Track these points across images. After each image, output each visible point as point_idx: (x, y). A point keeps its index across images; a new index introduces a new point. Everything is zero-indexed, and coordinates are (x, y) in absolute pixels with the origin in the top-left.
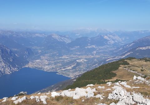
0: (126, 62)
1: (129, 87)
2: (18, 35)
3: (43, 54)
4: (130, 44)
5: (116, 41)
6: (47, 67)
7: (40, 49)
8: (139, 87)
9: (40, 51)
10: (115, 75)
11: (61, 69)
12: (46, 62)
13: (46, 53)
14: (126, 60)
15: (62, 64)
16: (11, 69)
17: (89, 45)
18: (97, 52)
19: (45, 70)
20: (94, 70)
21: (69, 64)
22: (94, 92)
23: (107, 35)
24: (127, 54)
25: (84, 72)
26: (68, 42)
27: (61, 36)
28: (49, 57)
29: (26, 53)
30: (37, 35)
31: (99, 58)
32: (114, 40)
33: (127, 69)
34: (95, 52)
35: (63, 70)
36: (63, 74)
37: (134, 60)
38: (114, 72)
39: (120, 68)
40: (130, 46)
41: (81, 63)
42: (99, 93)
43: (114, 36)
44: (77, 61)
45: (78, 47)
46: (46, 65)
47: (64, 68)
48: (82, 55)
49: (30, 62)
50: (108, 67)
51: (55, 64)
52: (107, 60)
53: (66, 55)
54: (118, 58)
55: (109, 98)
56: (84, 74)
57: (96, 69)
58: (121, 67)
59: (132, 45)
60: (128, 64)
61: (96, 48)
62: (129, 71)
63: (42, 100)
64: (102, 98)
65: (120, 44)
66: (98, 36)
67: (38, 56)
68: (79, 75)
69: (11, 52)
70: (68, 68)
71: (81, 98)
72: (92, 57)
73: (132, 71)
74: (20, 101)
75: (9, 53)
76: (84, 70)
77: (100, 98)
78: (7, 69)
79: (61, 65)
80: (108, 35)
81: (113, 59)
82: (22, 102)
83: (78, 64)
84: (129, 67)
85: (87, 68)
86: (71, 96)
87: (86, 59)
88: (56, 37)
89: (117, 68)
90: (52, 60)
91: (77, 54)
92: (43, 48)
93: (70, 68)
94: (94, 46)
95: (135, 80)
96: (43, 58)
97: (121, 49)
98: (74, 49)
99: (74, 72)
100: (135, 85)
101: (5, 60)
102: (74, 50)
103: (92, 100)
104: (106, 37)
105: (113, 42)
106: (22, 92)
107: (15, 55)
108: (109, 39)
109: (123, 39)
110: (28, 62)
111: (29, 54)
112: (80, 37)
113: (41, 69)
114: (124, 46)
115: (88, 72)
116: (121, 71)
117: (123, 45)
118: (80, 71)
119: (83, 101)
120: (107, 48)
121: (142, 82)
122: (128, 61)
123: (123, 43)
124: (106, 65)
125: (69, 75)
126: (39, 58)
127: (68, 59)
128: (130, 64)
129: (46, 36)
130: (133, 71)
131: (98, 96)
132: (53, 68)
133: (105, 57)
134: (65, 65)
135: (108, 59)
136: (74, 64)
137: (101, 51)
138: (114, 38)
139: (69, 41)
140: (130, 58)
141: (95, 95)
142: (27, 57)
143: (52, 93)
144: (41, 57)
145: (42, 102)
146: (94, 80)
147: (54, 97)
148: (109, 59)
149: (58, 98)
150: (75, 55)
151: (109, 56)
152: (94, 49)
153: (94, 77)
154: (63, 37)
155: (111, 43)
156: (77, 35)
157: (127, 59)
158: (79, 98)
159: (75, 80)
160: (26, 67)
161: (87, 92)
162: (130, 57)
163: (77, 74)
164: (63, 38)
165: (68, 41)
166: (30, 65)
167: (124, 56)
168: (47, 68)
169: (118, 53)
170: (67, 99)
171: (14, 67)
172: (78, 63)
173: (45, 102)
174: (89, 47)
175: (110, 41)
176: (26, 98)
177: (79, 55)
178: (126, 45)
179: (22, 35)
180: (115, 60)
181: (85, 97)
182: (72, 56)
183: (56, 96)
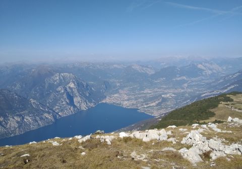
0: (229, 97)
1: (219, 130)
2: (94, 67)
3: (122, 87)
4: (234, 74)
5: (215, 71)
6: (126, 102)
7: (118, 82)
8: (231, 132)
9: (118, 84)
10: (213, 115)
11: (143, 105)
12: (126, 97)
13: (125, 87)
14: (228, 96)
15: (144, 99)
16: (87, 104)
17: (178, 76)
18: (188, 86)
19: (124, 107)
20: (184, 108)
21: (153, 99)
22: (168, 135)
23: (201, 64)
24: (230, 88)
25: (172, 110)
26: (150, 74)
27: (143, 66)
28: (129, 91)
29: (103, 86)
30: (115, 66)
31: (191, 92)
32: (211, 70)
33: (230, 107)
34: (186, 85)
35: (145, 106)
36: (145, 111)
37: (240, 95)
38: (212, 110)
39: (220, 105)
40: (234, 76)
41: (167, 98)
42: (174, 137)
43: (211, 64)
44: (163, 96)
45: (164, 79)
46: (126, 100)
47: (146, 104)
48: (169, 88)
49: (107, 97)
50: (204, 105)
51: (136, 99)
52: (203, 96)
53: (149, 89)
54: (216, 92)
55: (182, 142)
56: (172, 112)
57: (188, 106)
58: (222, 105)
59: (237, 75)
60: (232, 100)
61: (187, 80)
62: (233, 109)
63: (107, 140)
64: (174, 143)
65: (220, 74)
66: (190, 65)
67: (117, 90)
68: (165, 114)
69: (87, 85)
70: (152, 105)
71: (151, 141)
72: (182, 91)
73: (237, 110)
74: (84, 141)
75: (85, 87)
76: (172, 108)
77: (172, 142)
78: (83, 104)
79: (142, 100)
80: (203, 63)
81: (211, 93)
82: (87, 141)
83: (164, 100)
84: (232, 104)
85: (175, 105)
86: (141, 138)
87: (174, 94)
88: (137, 67)
89: (215, 106)
90: (132, 95)
91: (163, 88)
92: (121, 80)
93: (154, 104)
94: (185, 78)
95: (230, 122)
96: (122, 92)
97: (221, 81)
98: (159, 81)
99: (158, 109)
100: (228, 128)
101: (81, 94)
102: (159, 83)
103: (163, 143)
104: (200, 66)
105: (210, 72)
106: (99, 131)
107: (91, 89)
108: (205, 69)
109: (224, 68)
110: (105, 97)
111: (106, 87)
112: (166, 67)
113: (120, 105)
114: (225, 77)
115: (176, 110)
116: (222, 110)
117: (224, 75)
118: (166, 108)
119: (153, 144)
120: (203, 80)
121: (239, 125)
122: (232, 97)
123: (223, 74)
124: (201, 102)
125: (153, 113)
126: (117, 92)
127: (150, 93)
128: (234, 100)
129: (125, 67)
130: (239, 109)
131: (171, 139)
132: (133, 104)
133: (199, 91)
134: (147, 100)
135: (203, 94)
136: (159, 100)
137: (194, 83)
138: (211, 67)
139: (153, 72)
140: (235, 93)
141: (168, 138)
142: (104, 91)
143: (120, 134)
144: (120, 91)
145: (107, 142)
146: (185, 120)
147: (122, 138)
148: (205, 93)
149: (126, 140)
150: (160, 88)
151: (204, 90)
152: (184, 82)
153: (185, 116)
154: (145, 67)
155: (207, 74)
156: (162, 64)
157: (229, 94)
158: (149, 140)
159: (160, 120)
160: (103, 103)
161: (159, 135)
162: (233, 92)
163: (163, 112)
164: (144, 69)
165: (151, 72)
166: (107, 100)
167: (226, 91)
168: (126, 104)
169: (217, 87)
170: (136, 141)
171: (91, 102)
172: (163, 98)
173: (109, 143)
174: (179, 79)
175: (206, 71)
176: (91, 137)
177: (165, 89)
178: (228, 76)
179: (99, 67)
180: (214, 95)
181: (156, 139)
182: (156, 89)
183: (124, 137)
